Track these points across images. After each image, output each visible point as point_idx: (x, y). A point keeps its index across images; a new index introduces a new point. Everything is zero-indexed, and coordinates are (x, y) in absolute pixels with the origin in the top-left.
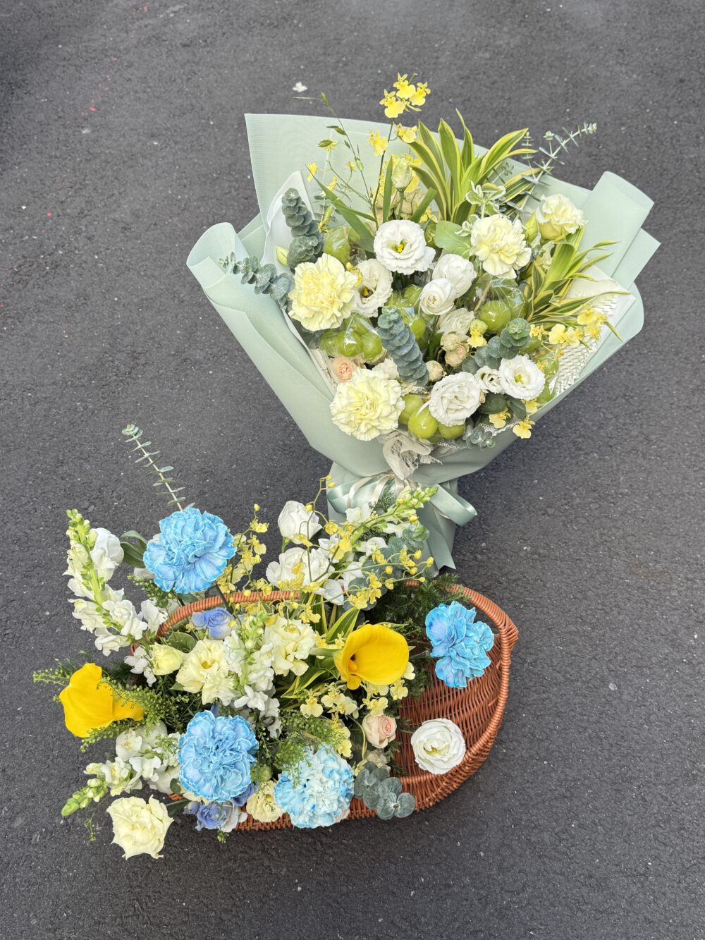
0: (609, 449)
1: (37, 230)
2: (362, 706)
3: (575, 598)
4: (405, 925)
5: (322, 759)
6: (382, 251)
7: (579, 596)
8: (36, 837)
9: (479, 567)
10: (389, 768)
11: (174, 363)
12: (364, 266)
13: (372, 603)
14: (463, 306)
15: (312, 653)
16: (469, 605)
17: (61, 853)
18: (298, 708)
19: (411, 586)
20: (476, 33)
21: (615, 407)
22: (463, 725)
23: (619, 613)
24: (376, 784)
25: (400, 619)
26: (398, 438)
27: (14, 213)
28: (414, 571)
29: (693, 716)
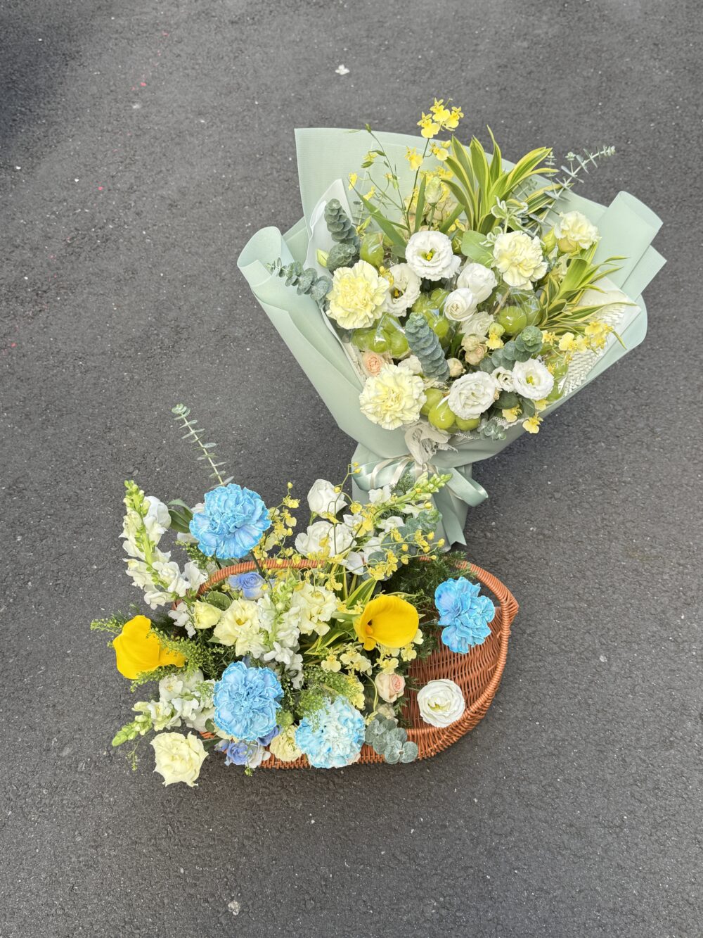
0: (616, 439)
1: (89, 204)
2: (375, 665)
3: (574, 576)
4: (403, 858)
5: (339, 709)
6: (413, 259)
7: (578, 575)
8: (82, 766)
9: (488, 544)
10: (396, 720)
11: (214, 340)
12: (396, 270)
13: (388, 575)
14: (484, 310)
15: (334, 617)
16: (475, 581)
17: (104, 781)
18: (319, 664)
19: (424, 561)
20: (516, 21)
21: (624, 399)
22: (465, 687)
23: (614, 593)
24: (385, 733)
25: (413, 590)
26: (419, 427)
27: (67, 185)
28: (427, 549)
29: (674, 688)
